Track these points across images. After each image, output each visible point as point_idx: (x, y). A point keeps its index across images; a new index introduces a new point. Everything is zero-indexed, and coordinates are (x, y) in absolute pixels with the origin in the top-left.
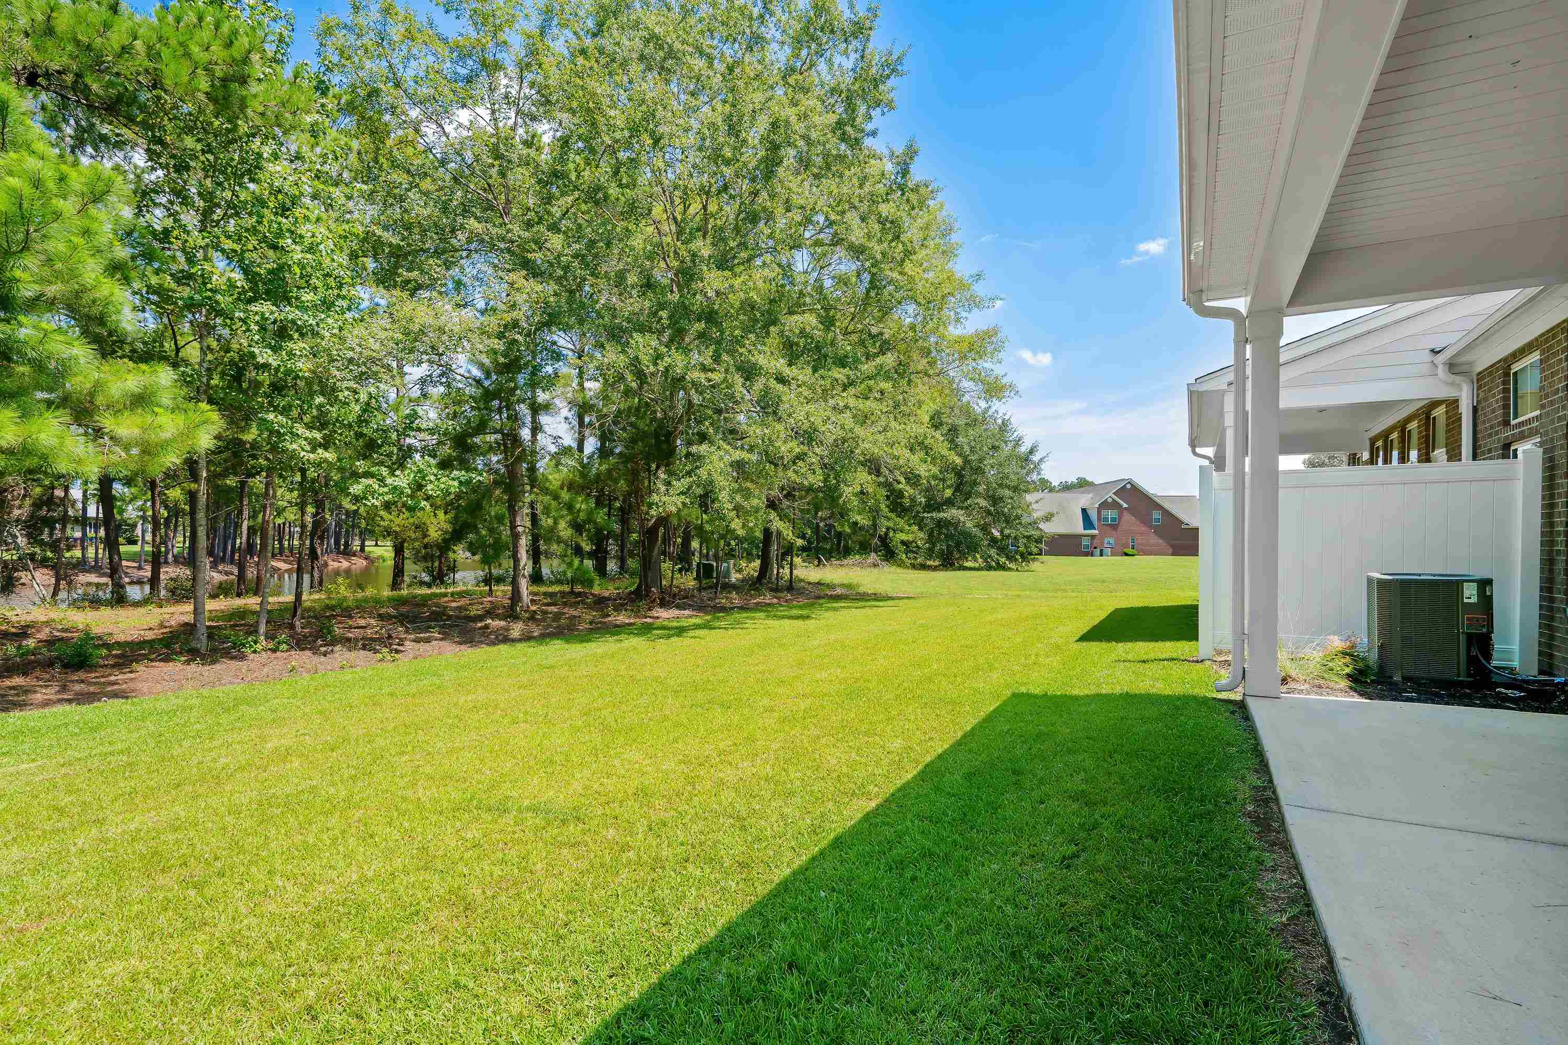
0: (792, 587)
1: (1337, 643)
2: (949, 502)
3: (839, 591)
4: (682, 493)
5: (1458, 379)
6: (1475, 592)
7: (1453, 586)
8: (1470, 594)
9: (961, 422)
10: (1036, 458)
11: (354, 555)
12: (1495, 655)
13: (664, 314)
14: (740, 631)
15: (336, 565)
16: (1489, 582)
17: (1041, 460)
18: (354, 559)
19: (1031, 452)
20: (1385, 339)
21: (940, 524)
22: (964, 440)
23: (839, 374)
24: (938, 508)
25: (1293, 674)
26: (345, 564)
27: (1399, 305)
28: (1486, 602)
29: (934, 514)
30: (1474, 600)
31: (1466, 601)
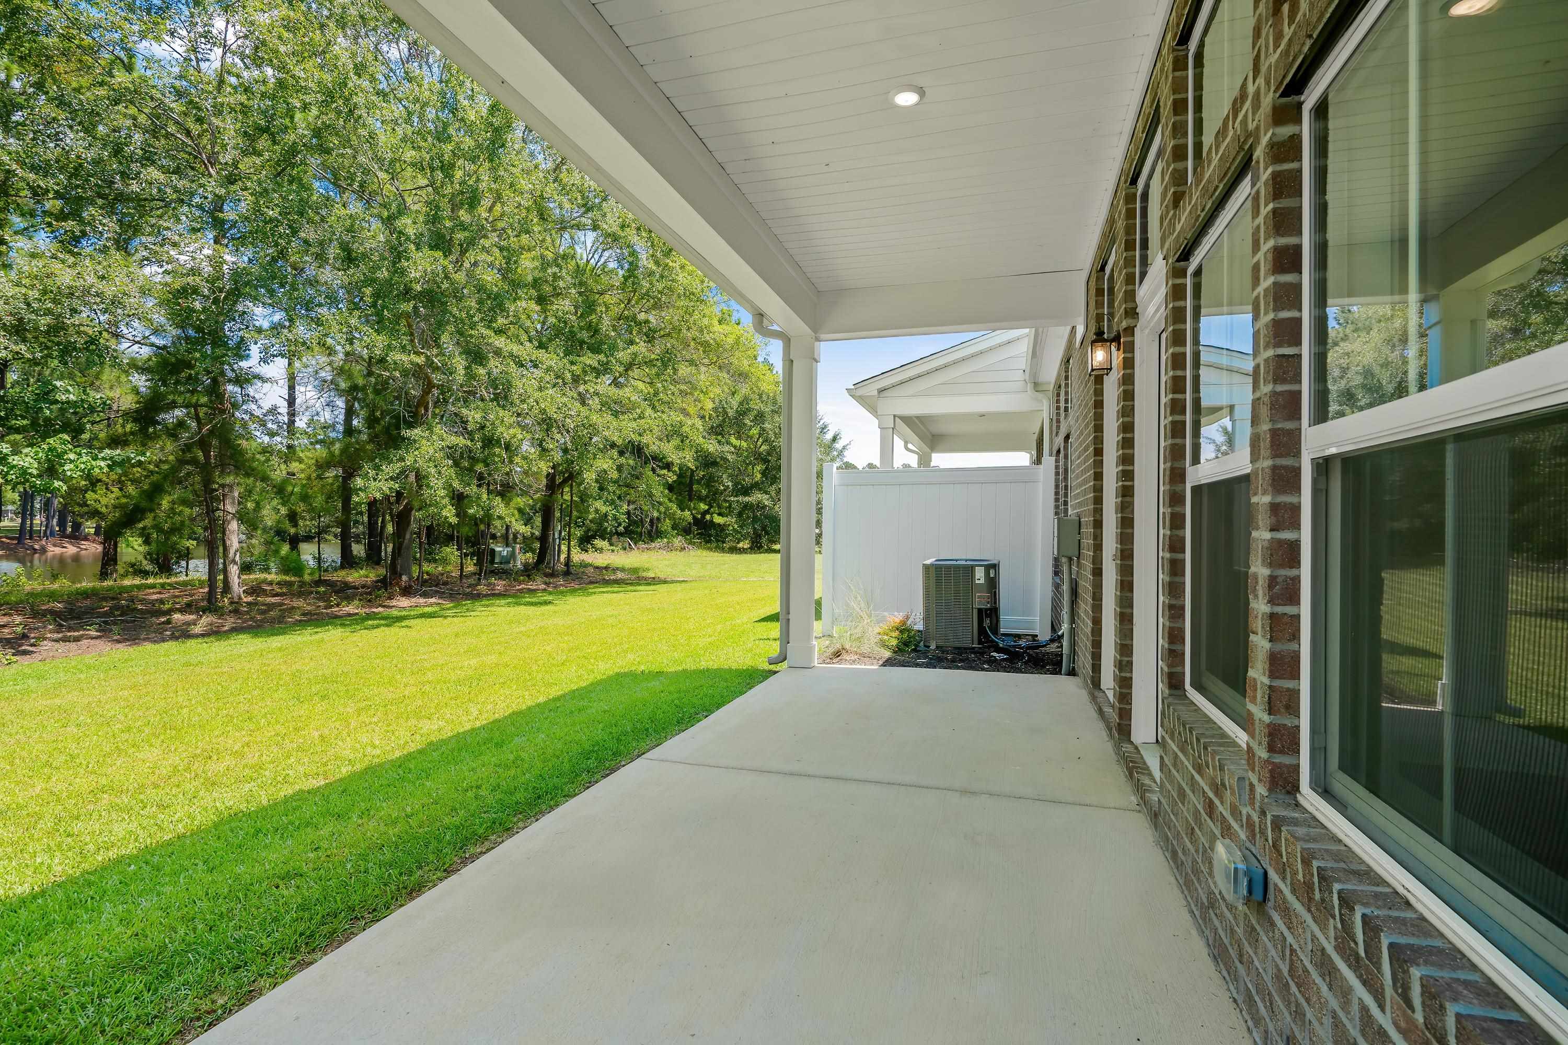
0: (569, 572)
1: (897, 618)
2: (756, 486)
3: (619, 575)
4: (392, 478)
5: (1040, 395)
6: (983, 575)
7: (968, 570)
8: (980, 575)
9: (767, 409)
10: (839, 445)
11: (86, 539)
12: (1002, 624)
13: (368, 291)
14: (462, 619)
15: (58, 550)
16: (995, 566)
17: (844, 448)
18: (85, 544)
19: (835, 439)
20: (991, 359)
21: (746, 506)
22: (769, 426)
23: (590, 359)
24: (746, 491)
25: (847, 647)
26: (71, 550)
27: (998, 332)
28: (992, 584)
29: (740, 498)
30: (982, 581)
31: (977, 582)
